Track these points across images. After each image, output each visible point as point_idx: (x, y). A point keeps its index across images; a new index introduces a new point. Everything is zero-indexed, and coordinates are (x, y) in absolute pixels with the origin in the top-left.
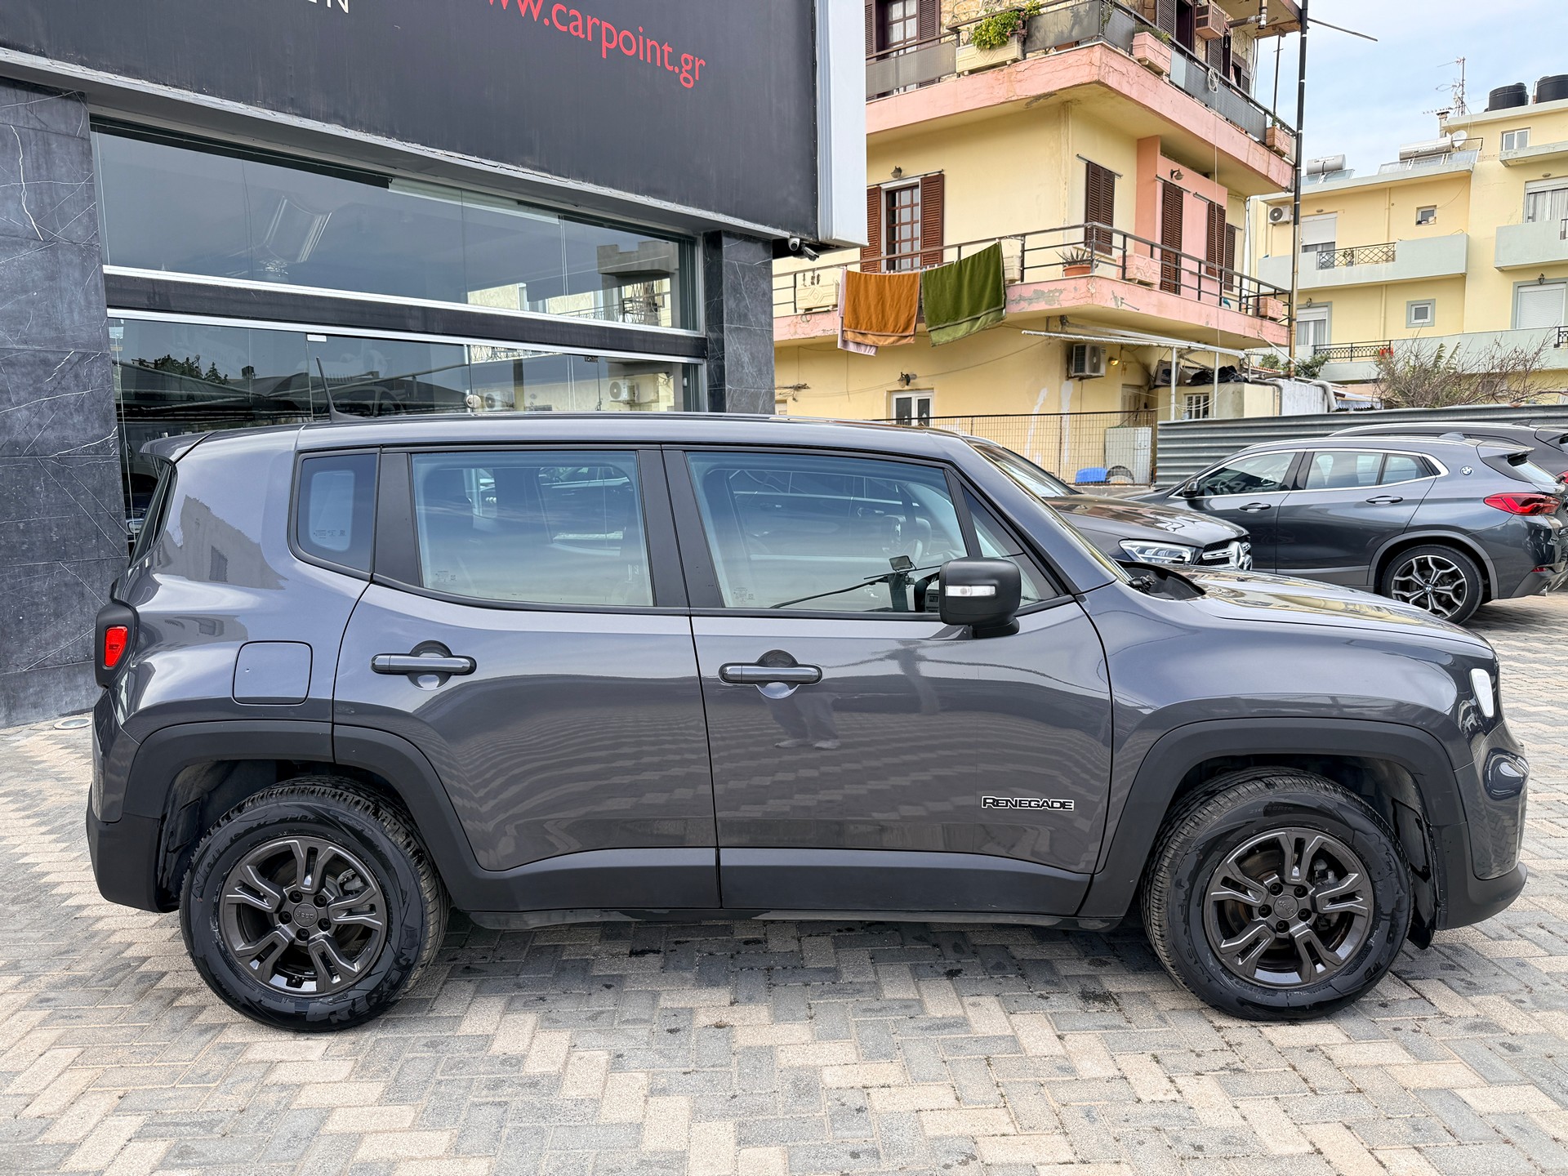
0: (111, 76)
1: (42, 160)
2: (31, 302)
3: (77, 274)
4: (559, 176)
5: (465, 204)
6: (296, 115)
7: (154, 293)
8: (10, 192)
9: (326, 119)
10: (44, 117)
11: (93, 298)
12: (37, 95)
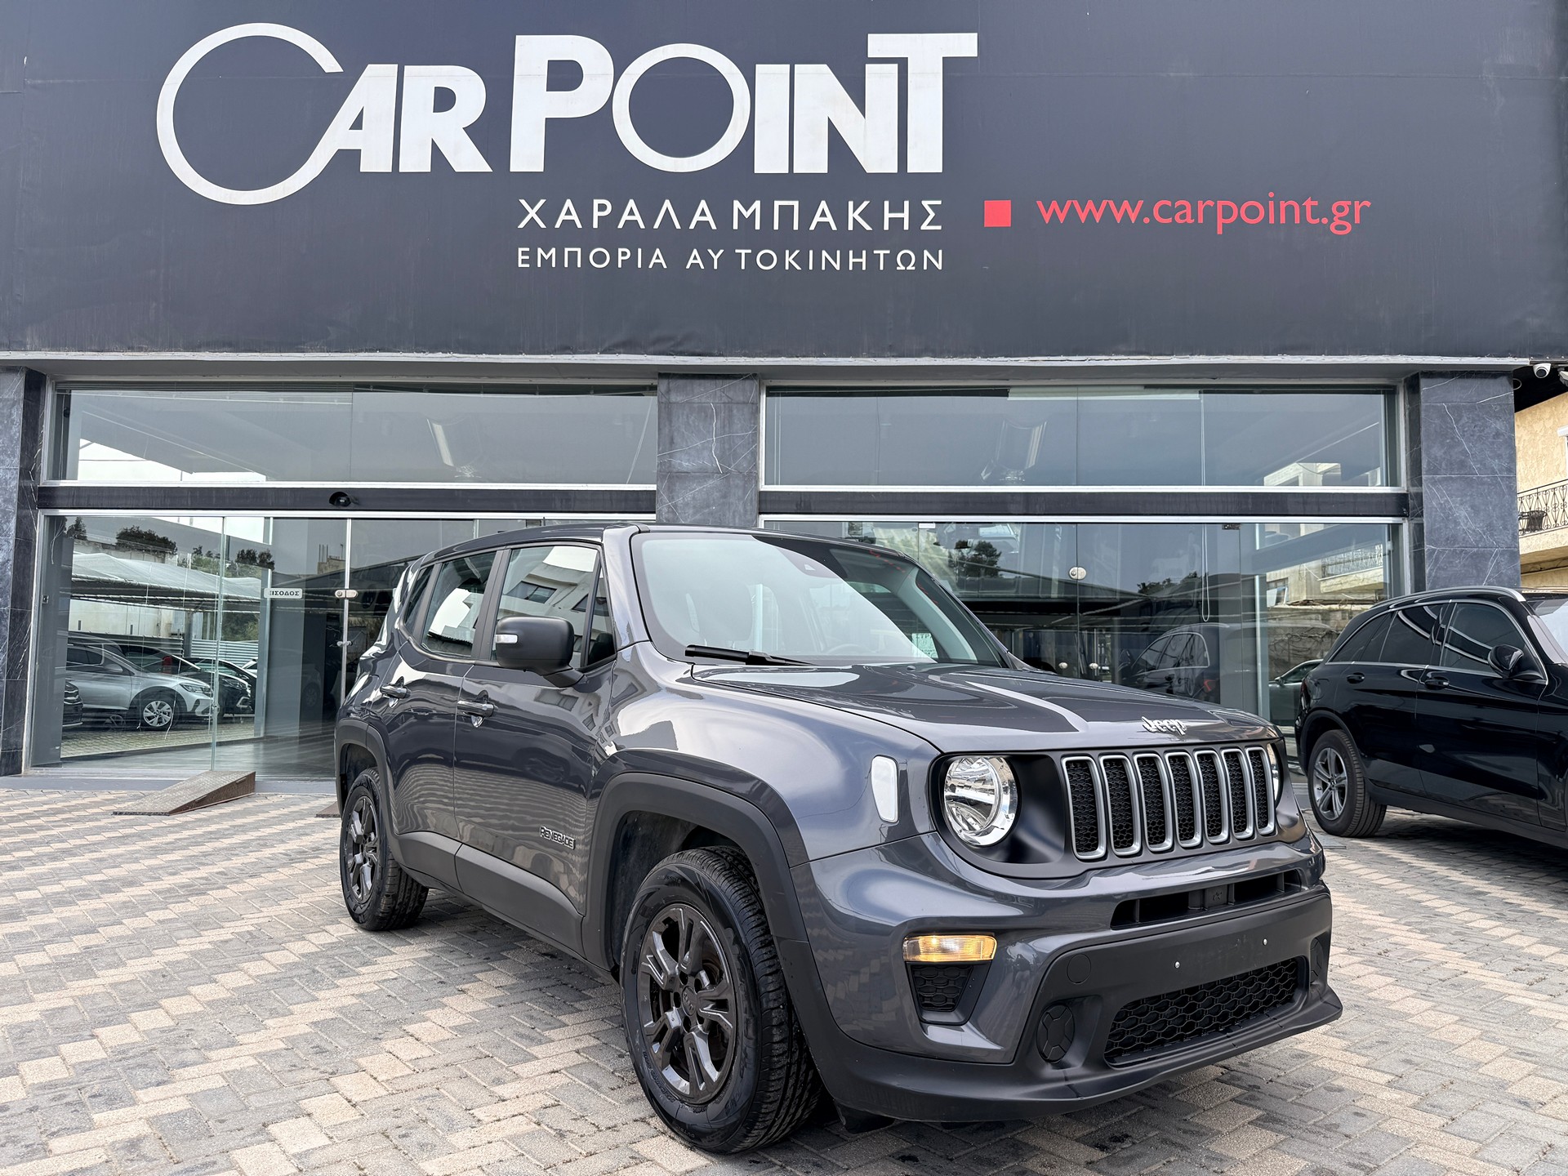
0: (762, 359)
1: (727, 422)
2: (711, 513)
3: (740, 493)
4: (1161, 355)
5: (1080, 398)
6: (893, 356)
7: (801, 501)
8: (706, 445)
9: (919, 355)
10: (731, 394)
11: (748, 508)
12: (728, 381)
